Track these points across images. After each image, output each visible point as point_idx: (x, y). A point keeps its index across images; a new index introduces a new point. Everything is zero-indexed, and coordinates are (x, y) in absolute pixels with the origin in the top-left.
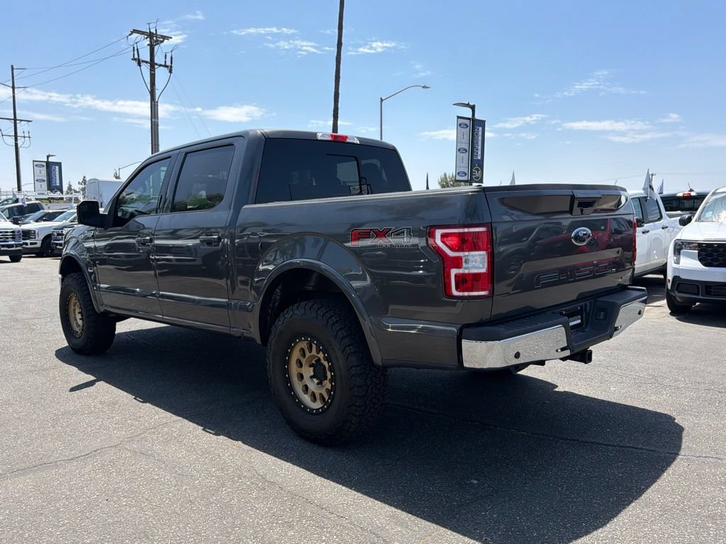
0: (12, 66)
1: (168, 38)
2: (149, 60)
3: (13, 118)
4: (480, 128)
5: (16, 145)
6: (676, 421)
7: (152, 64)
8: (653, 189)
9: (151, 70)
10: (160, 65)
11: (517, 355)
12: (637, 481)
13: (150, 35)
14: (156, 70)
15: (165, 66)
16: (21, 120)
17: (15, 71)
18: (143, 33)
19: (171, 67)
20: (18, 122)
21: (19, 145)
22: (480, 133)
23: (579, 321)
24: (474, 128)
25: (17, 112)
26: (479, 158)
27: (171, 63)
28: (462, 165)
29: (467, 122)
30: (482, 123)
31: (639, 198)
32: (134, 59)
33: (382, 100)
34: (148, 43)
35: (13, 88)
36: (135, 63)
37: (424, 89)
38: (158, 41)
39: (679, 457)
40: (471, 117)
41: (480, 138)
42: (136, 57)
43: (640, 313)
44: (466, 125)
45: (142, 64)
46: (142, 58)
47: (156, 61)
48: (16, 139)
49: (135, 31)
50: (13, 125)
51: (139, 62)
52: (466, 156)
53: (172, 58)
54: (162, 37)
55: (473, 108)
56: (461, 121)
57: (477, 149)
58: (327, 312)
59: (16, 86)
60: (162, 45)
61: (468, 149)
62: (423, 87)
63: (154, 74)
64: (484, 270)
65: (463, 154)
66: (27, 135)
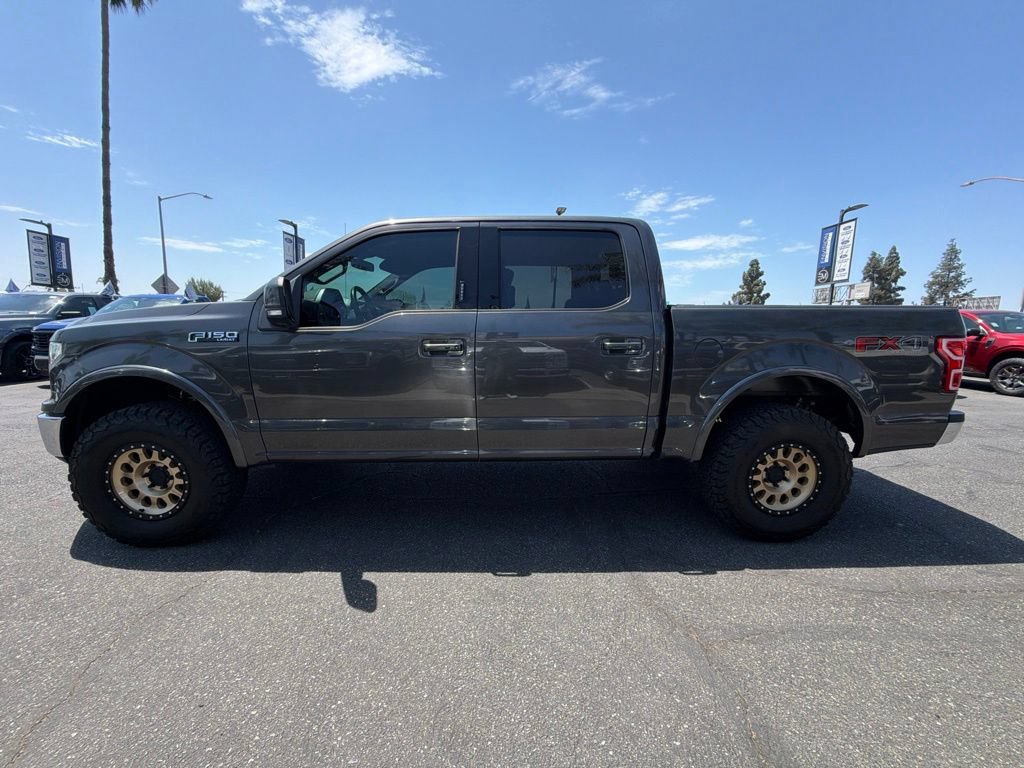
33: (160, 199)
56: (286, 236)
62: (206, 197)
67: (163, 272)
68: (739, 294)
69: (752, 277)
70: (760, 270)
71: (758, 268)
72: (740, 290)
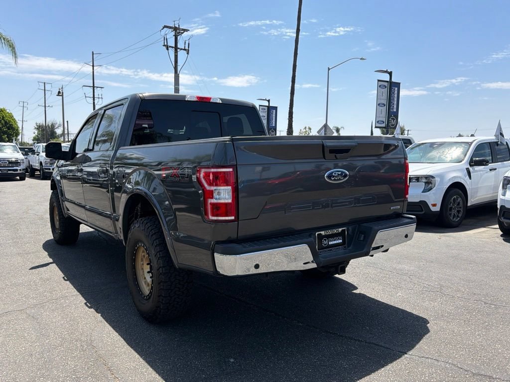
0: (93, 52)
1: (187, 30)
2: (174, 46)
3: (92, 85)
4: (396, 89)
5: (94, 103)
6: (428, 325)
7: (176, 48)
8: (503, 136)
9: (175, 53)
10: (181, 49)
11: (257, 266)
12: (355, 373)
13: (175, 29)
14: (178, 53)
15: (185, 50)
16: (97, 87)
17: (94, 55)
18: (170, 28)
19: (188, 50)
20: (95, 88)
21: (96, 103)
22: (396, 92)
23: (341, 241)
24: (391, 89)
25: (95, 81)
26: (395, 110)
27: (189, 48)
28: (381, 116)
29: (386, 84)
30: (398, 85)
31: (489, 143)
32: (164, 45)
33: (329, 69)
34: (174, 34)
35: (93, 66)
36: (165, 48)
37: (361, 60)
38: (180, 32)
39: (406, 355)
40: (388, 80)
41: (396, 96)
42: (166, 44)
43: (406, 236)
44: (385, 86)
45: (169, 48)
46: (169, 44)
47: (179, 46)
48: (94, 100)
49: (165, 27)
50: (92, 90)
51: (167, 47)
52: (384, 109)
53: (189, 44)
54: (183, 30)
55: (390, 74)
56: (380, 83)
57: (393, 104)
58: (150, 226)
59: (94, 65)
60: (183, 35)
61: (386, 104)
62: (361, 59)
63: (177, 55)
64: (230, 201)
65: (381, 108)
66: (100, 97)
67: (325, 122)
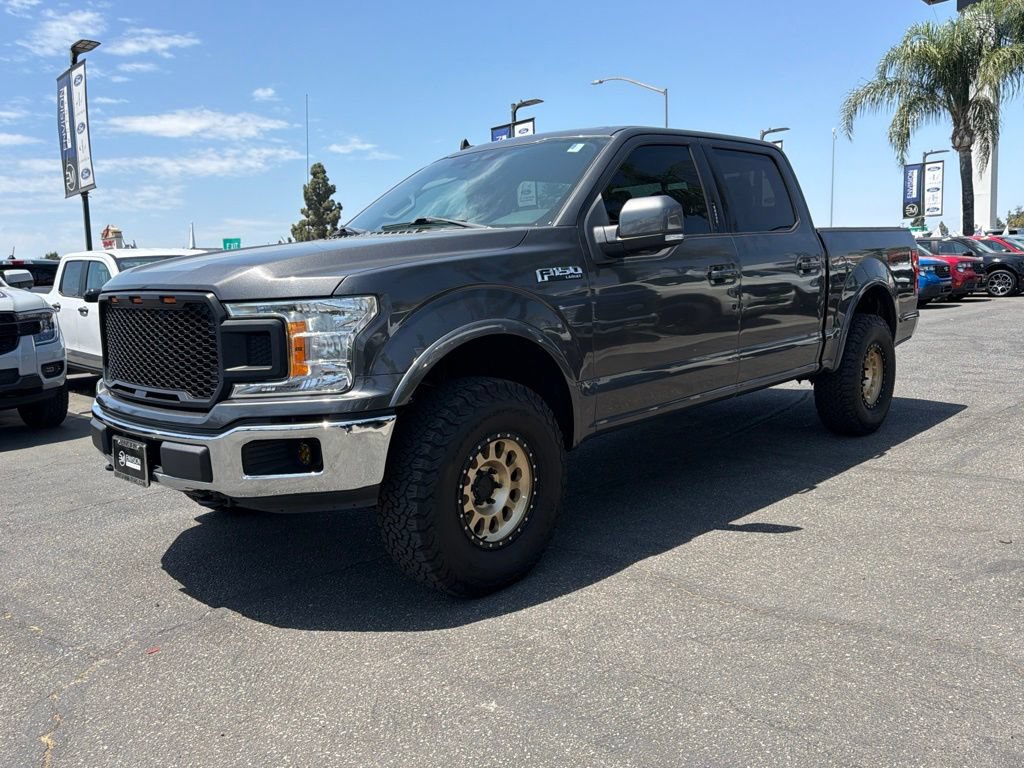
68: (303, 224)
69: (318, 195)
70: (330, 183)
71: (325, 180)
72: (304, 217)
